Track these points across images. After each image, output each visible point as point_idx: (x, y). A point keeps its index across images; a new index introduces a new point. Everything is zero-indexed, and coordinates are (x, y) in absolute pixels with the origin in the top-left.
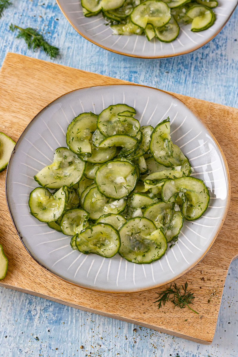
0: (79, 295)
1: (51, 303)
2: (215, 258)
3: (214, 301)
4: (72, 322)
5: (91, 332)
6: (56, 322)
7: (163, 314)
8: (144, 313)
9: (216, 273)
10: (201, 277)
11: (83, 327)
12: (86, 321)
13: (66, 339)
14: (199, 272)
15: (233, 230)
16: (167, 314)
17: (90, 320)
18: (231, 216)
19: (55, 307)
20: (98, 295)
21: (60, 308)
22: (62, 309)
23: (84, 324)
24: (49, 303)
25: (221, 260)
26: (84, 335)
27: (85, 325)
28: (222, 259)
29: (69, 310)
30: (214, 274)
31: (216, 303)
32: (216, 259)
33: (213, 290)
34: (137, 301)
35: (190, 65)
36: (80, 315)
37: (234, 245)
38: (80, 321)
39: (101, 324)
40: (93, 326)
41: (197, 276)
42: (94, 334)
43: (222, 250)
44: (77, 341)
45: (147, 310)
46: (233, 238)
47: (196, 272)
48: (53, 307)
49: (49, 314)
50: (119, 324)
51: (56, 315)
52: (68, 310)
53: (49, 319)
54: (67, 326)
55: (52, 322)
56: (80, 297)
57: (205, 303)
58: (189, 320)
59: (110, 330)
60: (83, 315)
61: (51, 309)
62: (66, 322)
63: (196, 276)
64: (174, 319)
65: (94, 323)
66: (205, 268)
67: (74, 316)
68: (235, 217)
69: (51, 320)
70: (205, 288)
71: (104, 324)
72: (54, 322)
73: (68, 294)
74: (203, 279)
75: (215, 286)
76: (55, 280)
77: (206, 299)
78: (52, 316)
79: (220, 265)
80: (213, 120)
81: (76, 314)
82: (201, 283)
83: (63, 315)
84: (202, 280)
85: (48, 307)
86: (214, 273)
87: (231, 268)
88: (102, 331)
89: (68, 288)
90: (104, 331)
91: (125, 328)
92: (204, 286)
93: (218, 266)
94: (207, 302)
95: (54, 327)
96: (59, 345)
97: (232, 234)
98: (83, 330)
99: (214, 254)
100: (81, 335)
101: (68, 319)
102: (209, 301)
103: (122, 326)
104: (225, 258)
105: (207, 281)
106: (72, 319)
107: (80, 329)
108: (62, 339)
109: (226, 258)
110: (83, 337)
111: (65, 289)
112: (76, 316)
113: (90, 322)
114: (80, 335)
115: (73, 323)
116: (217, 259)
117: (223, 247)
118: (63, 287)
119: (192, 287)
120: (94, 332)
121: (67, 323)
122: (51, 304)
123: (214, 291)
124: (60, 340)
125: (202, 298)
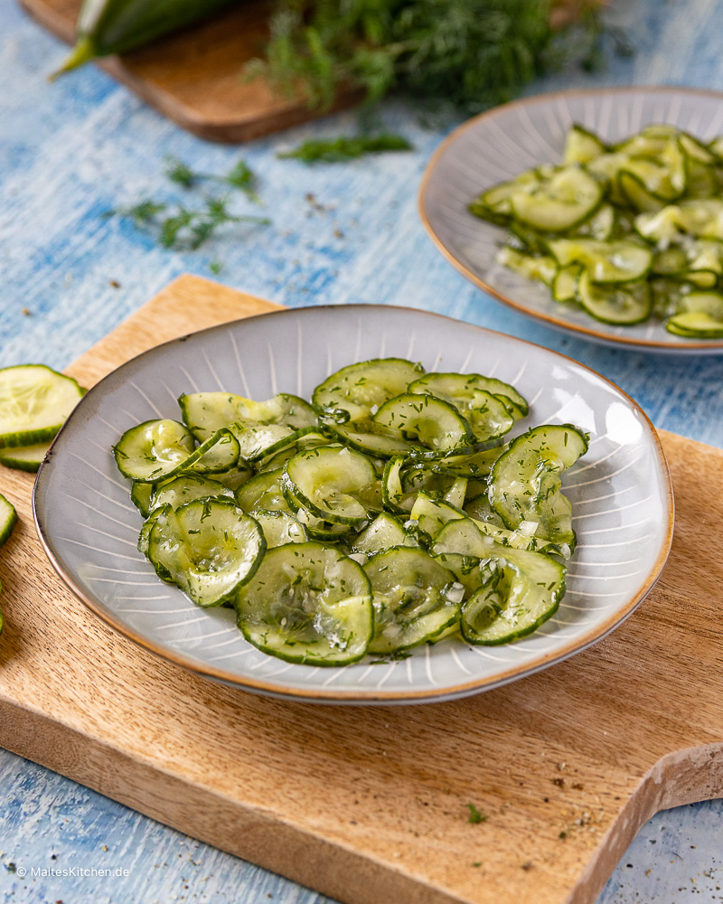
0: (172, 746)
1: (86, 798)
2: (610, 745)
3: (579, 838)
4: (131, 851)
5: (181, 885)
6: (84, 842)
7: (410, 838)
8: (354, 823)
9: (602, 777)
10: (557, 776)
11: (159, 869)
12: (174, 859)
13: (97, 888)
14: (553, 767)
15: (682, 695)
16: (423, 838)
17: (187, 857)
18: (686, 665)
19: (96, 809)
20: (228, 757)
21: (110, 815)
22: (115, 818)
23: (165, 864)
24: (82, 796)
25: (629, 754)
26: (155, 889)
27: (166, 867)
28: (631, 752)
29: (134, 823)
30: (595, 779)
31: (583, 845)
32: (614, 747)
33: (583, 813)
34: (341, 792)
35: (659, 403)
36: (164, 841)
37: (677, 726)
38: (157, 854)
39: (218, 874)
40: (191, 872)
41: (542, 773)
42: (185, 893)
43: (638, 733)
44: (129, 899)
45: (365, 819)
46: (678, 713)
47: (544, 765)
48: (89, 807)
49: (70, 820)
50: (271, 885)
51: (92, 826)
52: (130, 823)
53: (67, 831)
54: (113, 857)
55: (72, 838)
56: (173, 752)
57: (549, 838)
58: (487, 866)
59: (239, 894)
60: (171, 843)
61: (82, 810)
62: (114, 848)
63: (539, 772)
64: (441, 854)
65: (198, 868)
66: (574, 761)
67: (143, 840)
68: (696, 669)
69: (71, 834)
70: (559, 804)
71: (228, 876)
72: (79, 841)
73: (143, 738)
74: (560, 783)
75: (592, 806)
76: (118, 701)
77: (554, 828)
78: (79, 824)
79: (621, 762)
80: (686, 472)
81: (150, 836)
82: (551, 790)
83: (112, 830)
84: (555, 783)
85: (76, 803)
86: (597, 776)
87: (663, 828)
88: (213, 892)
89: (149, 726)
90: (221, 892)
91: (286, 898)
92: (557, 798)
93: (616, 764)
94: (556, 838)
95: (74, 852)
96: (70, 894)
97: (677, 704)
98: (156, 877)
99: (609, 734)
100: (147, 887)
101: (123, 843)
102: (563, 836)
103: (279, 892)
104: (641, 749)
105: (572, 790)
106: (135, 844)
107: (149, 873)
108: (83, 885)
109: (644, 751)
110: (149, 893)
111: (138, 725)
112: (148, 842)
113: (185, 863)
114: (144, 885)
115: (132, 856)
116: (617, 746)
117: (643, 725)
118: (134, 720)
119: (518, 793)
120: (188, 890)
121: (116, 851)
122: (88, 801)
123: (587, 815)
124: (78, 886)
125: (544, 825)
